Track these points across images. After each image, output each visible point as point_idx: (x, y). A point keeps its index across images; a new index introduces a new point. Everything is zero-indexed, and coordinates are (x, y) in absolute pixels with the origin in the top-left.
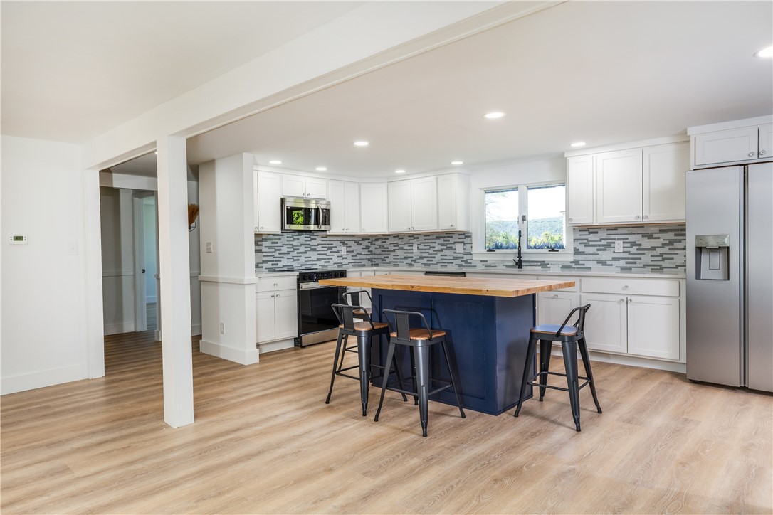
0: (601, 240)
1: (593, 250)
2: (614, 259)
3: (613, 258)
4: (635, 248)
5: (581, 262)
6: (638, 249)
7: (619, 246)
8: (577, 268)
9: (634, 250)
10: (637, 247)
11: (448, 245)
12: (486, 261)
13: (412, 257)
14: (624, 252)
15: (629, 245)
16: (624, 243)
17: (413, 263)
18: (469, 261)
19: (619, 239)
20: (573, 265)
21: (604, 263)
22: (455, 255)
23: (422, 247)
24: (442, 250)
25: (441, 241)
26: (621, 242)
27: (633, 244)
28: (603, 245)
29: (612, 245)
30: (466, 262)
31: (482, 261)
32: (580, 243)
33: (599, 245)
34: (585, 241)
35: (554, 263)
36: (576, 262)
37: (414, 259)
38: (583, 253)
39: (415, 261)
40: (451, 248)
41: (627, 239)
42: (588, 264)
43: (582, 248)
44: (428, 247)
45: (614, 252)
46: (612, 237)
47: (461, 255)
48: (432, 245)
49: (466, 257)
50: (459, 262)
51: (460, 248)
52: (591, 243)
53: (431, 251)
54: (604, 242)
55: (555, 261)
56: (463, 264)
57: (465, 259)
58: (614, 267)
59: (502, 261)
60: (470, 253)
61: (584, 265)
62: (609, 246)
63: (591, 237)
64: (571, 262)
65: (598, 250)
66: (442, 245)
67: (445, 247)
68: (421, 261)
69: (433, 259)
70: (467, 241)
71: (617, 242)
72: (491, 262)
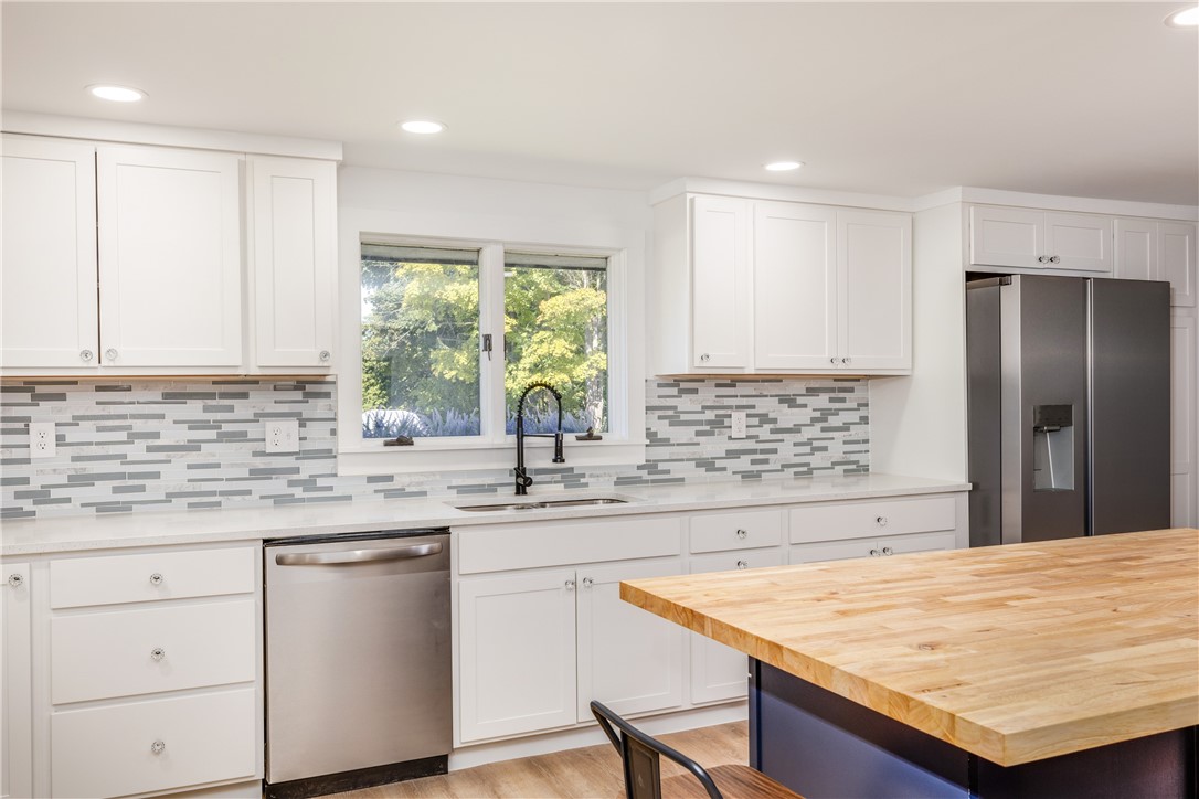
0: (705, 408)
1: (686, 434)
2: (732, 454)
3: (728, 452)
4: (767, 427)
5: (661, 466)
6: (772, 431)
7: (738, 421)
8: (654, 481)
9: (764, 432)
10: (771, 426)
11: (226, 428)
12: (390, 478)
13: (26, 481)
14: (748, 437)
15: (756, 421)
16: (748, 416)
17: (27, 505)
18: (320, 482)
19: (739, 408)
20: (644, 474)
21: (708, 464)
22: (260, 463)
23: (86, 432)
24: (194, 446)
25: (194, 409)
26: (742, 414)
27: (764, 419)
28: (709, 422)
29: (727, 422)
30: (309, 484)
31: (371, 479)
32: (660, 418)
33: (700, 423)
34: (671, 413)
35: (598, 472)
36: (651, 466)
37: (34, 485)
38: (666, 442)
39: (42, 496)
40: (241, 437)
41: (753, 407)
42: (677, 470)
43: (663, 429)
44: (123, 436)
45: (730, 438)
46: (727, 402)
47: (290, 462)
48: (139, 426)
49: (308, 468)
50: (278, 486)
51: (282, 435)
52: (683, 417)
53: (137, 450)
54: (710, 415)
55: (600, 467)
56: (298, 492)
57: (303, 475)
58: (729, 472)
59: (443, 474)
60: (329, 454)
61: (668, 472)
62: (719, 424)
63: (685, 403)
64: (639, 467)
65: (698, 434)
66: (195, 425)
67: (212, 434)
68: (80, 494)
69: (148, 483)
70: (318, 407)
71: (735, 415)
72: (406, 480)
